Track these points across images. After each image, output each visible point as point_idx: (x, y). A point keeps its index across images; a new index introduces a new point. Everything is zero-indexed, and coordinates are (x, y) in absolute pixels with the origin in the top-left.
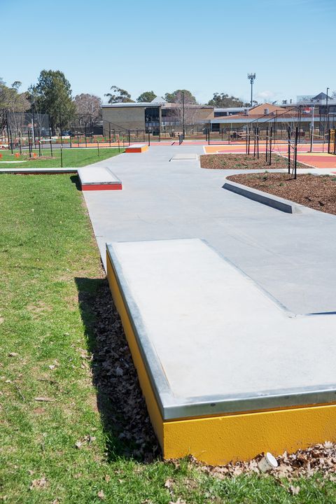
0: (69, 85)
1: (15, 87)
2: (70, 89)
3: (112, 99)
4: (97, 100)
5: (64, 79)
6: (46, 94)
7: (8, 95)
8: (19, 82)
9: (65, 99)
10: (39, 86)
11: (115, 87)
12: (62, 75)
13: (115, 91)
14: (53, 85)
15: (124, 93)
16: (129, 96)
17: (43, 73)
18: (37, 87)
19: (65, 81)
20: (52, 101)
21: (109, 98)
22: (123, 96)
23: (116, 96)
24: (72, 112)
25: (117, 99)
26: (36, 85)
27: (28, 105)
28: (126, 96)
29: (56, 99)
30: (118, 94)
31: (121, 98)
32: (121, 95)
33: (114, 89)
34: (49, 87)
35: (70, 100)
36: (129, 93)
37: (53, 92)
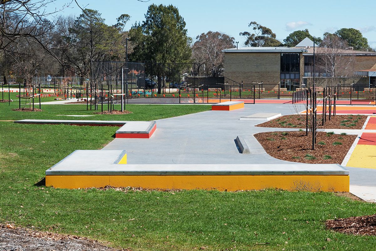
0: (184, 23)
1: (121, 22)
2: (185, 28)
3: (250, 38)
4: (227, 41)
5: (178, 15)
6: (154, 35)
7: (106, 35)
8: (127, 16)
9: (178, 40)
10: (146, 24)
11: (255, 23)
12: (176, 11)
13: (255, 28)
14: (163, 24)
15: (266, 31)
16: (274, 36)
17: (152, 8)
18: (143, 26)
19: (178, 18)
20: (160, 43)
21: (246, 38)
22: (266, 35)
23: (256, 36)
24: (186, 57)
25: (256, 39)
26: (142, 23)
27: (131, 48)
28: (269, 36)
29: (166, 41)
30: (259, 33)
31: (262, 38)
32: (263, 34)
33: (253, 26)
34: (157, 26)
35: (183, 43)
36: (273, 32)
37: (163, 32)
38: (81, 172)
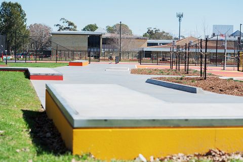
0: (25, 14)
2: (25, 18)
3: (61, 28)
4: (47, 29)
5: (21, 9)
6: (5, 21)
9: (21, 25)
11: (63, 19)
12: (19, 6)
13: (64, 22)
14: (11, 14)
15: (71, 24)
16: (76, 27)
17: (4, 4)
19: (21, 11)
20: (9, 27)
21: (58, 28)
23: (65, 27)
25: (64, 29)
28: (73, 27)
29: (13, 25)
30: (66, 25)
31: (68, 28)
32: (69, 26)
33: (62, 21)
34: (7, 15)
35: (24, 27)
36: (75, 25)
37: (11, 19)
38: (154, 120)
